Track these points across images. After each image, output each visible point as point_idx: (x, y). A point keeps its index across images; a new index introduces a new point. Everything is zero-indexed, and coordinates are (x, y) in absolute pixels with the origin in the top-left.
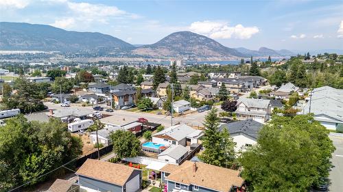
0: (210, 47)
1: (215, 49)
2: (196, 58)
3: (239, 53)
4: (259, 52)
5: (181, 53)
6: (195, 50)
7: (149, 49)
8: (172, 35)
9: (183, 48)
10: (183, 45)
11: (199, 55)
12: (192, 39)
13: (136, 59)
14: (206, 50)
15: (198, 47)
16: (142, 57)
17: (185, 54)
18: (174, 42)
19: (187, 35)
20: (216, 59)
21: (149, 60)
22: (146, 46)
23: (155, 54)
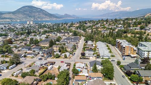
0: (43, 13)
1: (46, 15)
2: (38, 19)
3: (57, 16)
4: (64, 16)
5: (29, 17)
6: (36, 15)
7: (11, 15)
8: (23, 7)
9: (30, 14)
10: (30, 13)
11: (39, 18)
12: (34, 10)
13: (5, 20)
14: (42, 15)
15: (37, 13)
16: (9, 19)
17: (32, 17)
18: (25, 11)
19: (31, 7)
20: (47, 19)
21: (13, 20)
22: (9, 13)
23: (15, 17)
